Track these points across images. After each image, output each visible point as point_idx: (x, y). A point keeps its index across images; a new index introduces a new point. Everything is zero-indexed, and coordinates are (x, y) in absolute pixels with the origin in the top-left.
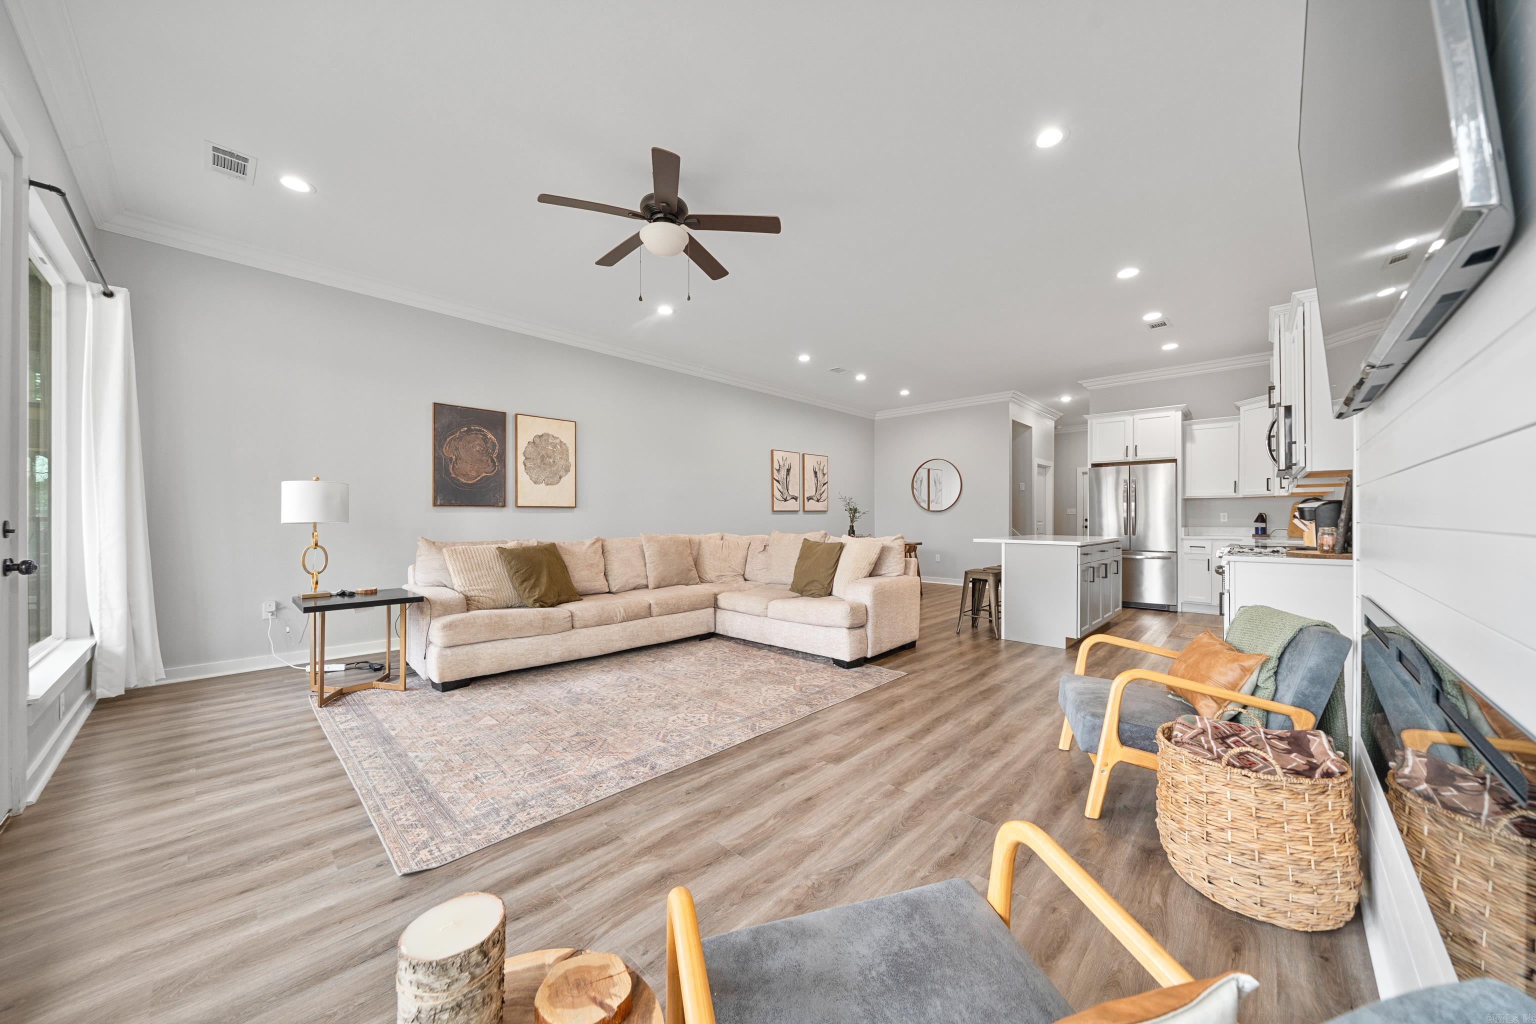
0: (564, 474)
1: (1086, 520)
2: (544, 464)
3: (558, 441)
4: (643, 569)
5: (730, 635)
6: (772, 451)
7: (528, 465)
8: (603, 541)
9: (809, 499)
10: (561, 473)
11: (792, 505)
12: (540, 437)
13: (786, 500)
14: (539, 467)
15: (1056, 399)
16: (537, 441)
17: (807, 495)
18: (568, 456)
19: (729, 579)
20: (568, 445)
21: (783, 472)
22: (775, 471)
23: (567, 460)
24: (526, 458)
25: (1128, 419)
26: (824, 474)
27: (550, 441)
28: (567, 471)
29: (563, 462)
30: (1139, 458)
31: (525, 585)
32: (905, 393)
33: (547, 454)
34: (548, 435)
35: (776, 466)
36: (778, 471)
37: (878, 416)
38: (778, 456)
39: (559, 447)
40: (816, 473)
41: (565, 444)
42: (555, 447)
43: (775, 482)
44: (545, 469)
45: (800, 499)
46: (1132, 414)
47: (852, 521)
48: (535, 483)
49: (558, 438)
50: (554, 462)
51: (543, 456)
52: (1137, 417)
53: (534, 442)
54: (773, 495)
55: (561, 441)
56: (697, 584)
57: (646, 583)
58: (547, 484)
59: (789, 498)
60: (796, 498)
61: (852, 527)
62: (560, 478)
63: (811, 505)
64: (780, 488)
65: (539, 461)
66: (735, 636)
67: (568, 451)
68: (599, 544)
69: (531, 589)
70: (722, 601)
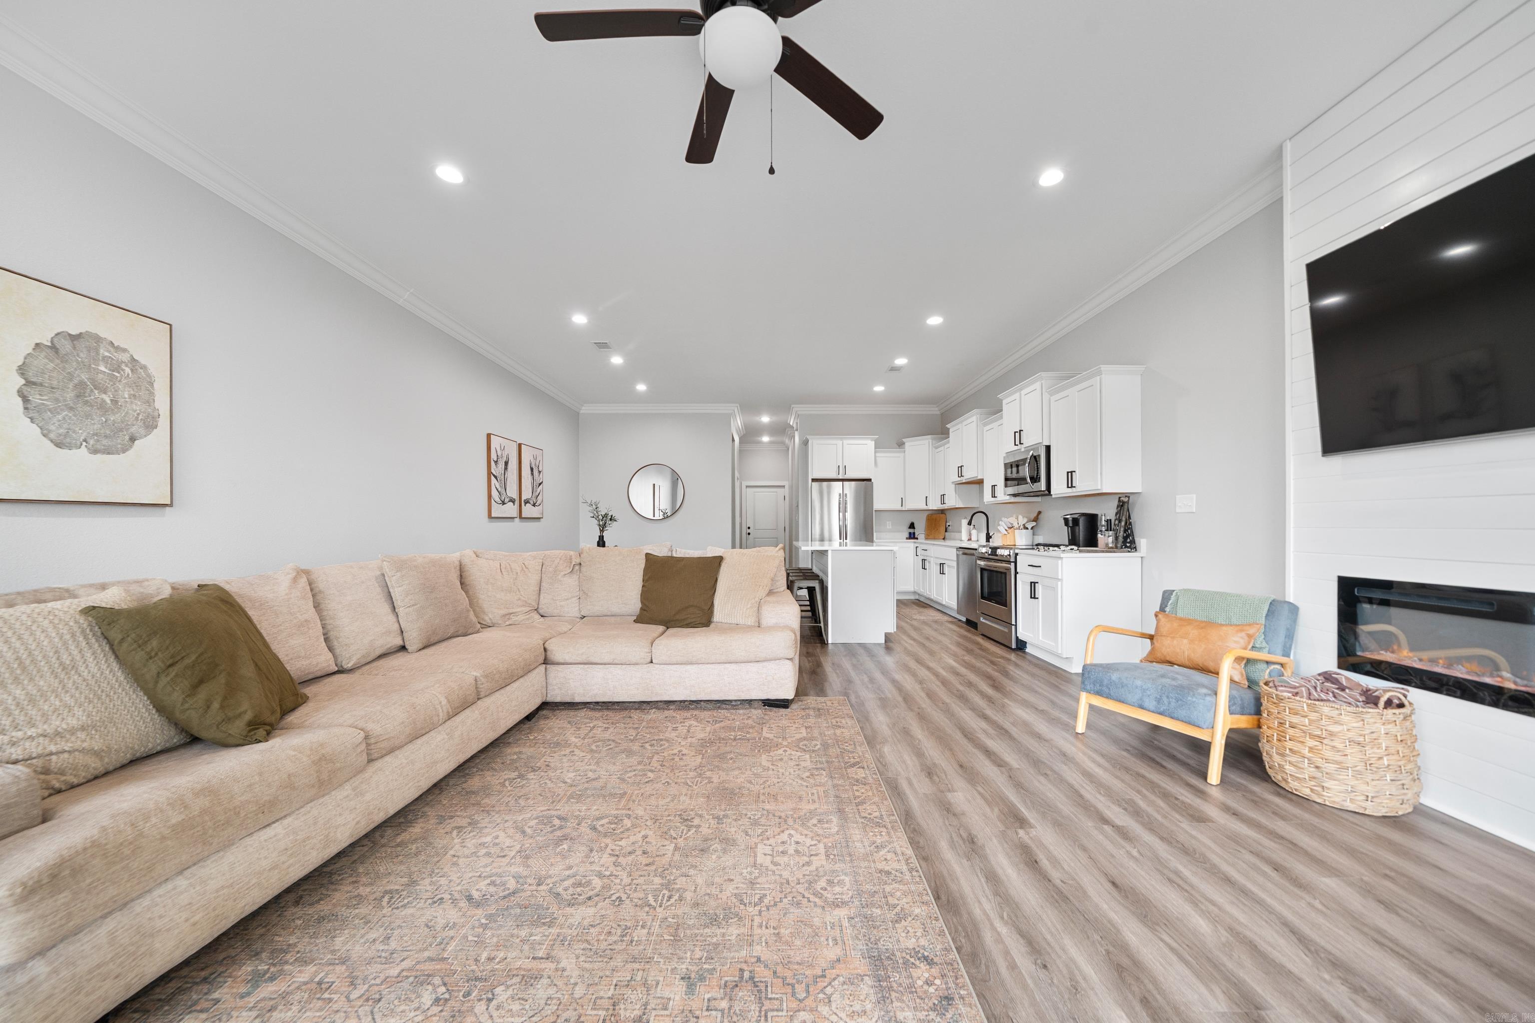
0: (142, 431)
1: (749, 528)
2: (86, 403)
3: (125, 357)
4: (392, 618)
5: (578, 699)
6: (489, 436)
7: (35, 398)
8: (307, 572)
9: (527, 502)
10: (133, 429)
11: (511, 510)
12: (74, 338)
13: (504, 503)
14: (71, 409)
15: (757, 419)
16: (65, 346)
17: (524, 498)
18: (152, 394)
19: (521, 618)
20: (152, 370)
21: (501, 465)
22: (493, 463)
23: (150, 402)
24: (29, 383)
25: (840, 442)
26: (540, 472)
27: (103, 352)
28: (150, 424)
29: (138, 406)
30: (846, 477)
31: (202, 694)
32: (641, 387)
33: (93, 381)
34: (98, 339)
35: (494, 457)
36: (496, 462)
37: (585, 410)
38: (495, 442)
39: (128, 370)
40: (532, 469)
41: (144, 367)
42: (118, 369)
43: (493, 477)
44: (88, 416)
45: (517, 503)
46: (842, 439)
47: (602, 531)
48: (59, 445)
49: (125, 350)
50: (115, 402)
51: (81, 385)
52: (845, 442)
53: (53, 347)
54: (490, 496)
55: (133, 360)
56: (478, 632)
57: (400, 643)
58: (95, 452)
59: (507, 500)
60: (512, 501)
61: (601, 538)
62: (133, 439)
63: (528, 510)
64: (498, 487)
65: (70, 395)
66: (589, 700)
67: (151, 384)
68: (303, 581)
69: (225, 698)
70: (558, 651)
